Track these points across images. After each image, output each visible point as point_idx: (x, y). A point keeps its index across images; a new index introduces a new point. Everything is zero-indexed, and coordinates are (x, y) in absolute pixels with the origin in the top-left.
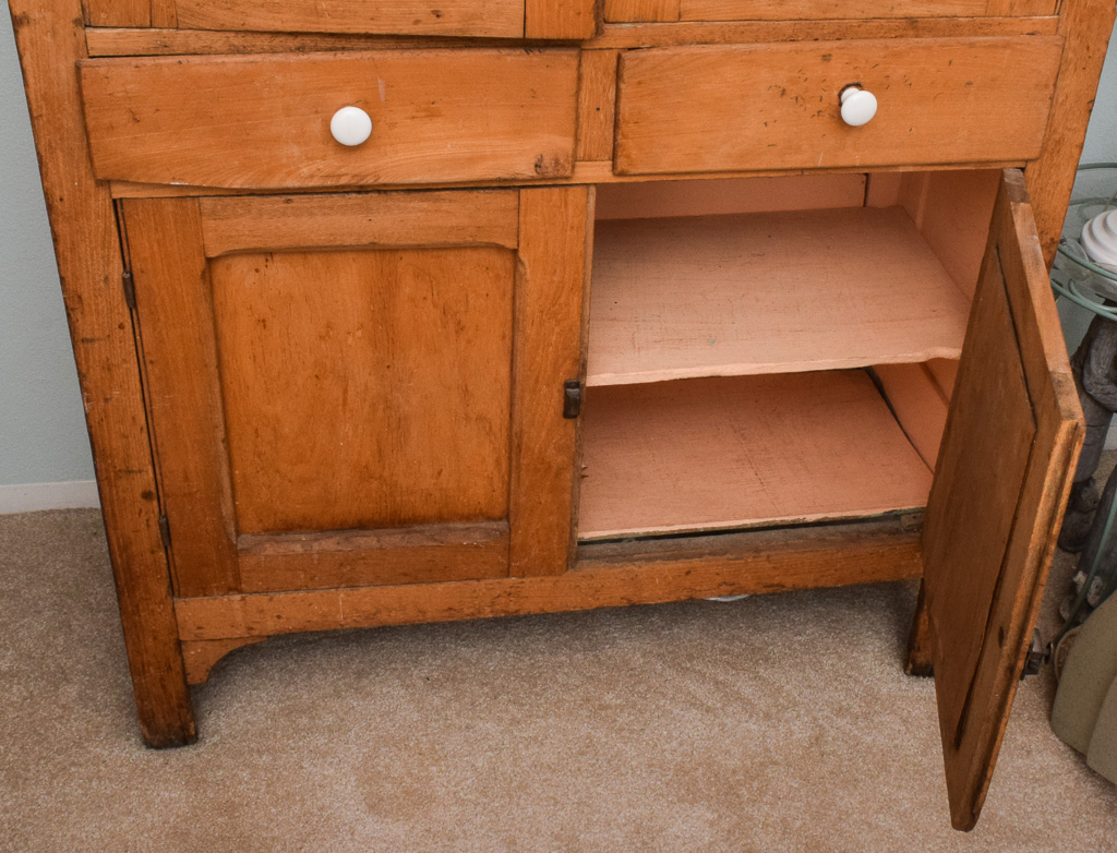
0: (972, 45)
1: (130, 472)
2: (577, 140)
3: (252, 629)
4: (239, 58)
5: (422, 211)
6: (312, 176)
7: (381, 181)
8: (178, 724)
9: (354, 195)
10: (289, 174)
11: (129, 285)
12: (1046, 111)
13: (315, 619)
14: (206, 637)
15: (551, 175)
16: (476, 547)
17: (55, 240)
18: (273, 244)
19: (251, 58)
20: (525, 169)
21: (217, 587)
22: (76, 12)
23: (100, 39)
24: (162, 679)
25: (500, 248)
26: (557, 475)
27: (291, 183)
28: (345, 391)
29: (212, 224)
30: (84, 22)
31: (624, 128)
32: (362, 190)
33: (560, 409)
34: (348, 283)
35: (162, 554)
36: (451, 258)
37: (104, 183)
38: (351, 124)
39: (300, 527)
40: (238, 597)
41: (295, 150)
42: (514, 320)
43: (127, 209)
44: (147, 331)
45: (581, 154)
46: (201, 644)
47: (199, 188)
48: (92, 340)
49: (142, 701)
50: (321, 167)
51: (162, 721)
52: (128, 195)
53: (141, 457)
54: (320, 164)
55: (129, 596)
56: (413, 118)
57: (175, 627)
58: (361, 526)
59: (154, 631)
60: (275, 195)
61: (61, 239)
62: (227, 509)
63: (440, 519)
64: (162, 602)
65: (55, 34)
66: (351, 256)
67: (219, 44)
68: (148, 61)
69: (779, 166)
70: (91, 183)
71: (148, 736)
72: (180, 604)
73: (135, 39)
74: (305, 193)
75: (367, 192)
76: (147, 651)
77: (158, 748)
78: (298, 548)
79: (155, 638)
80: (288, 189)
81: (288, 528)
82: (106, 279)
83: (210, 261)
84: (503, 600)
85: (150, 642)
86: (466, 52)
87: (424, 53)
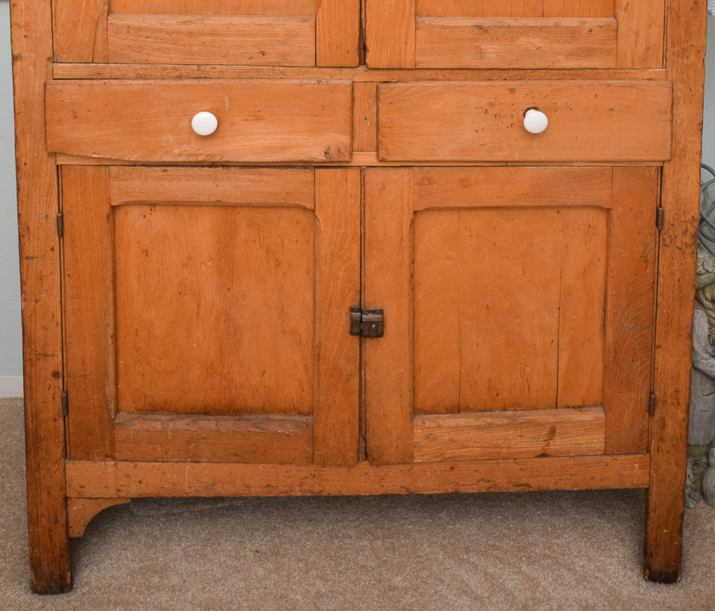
0: (609, 85)
1: (46, 355)
2: (352, 138)
3: (119, 491)
4: (141, 82)
5: (250, 181)
6: (180, 155)
7: (224, 159)
8: (58, 572)
9: (207, 169)
10: (166, 152)
11: (61, 220)
12: (669, 129)
13: (167, 486)
14: (86, 495)
15: (335, 160)
16: (288, 435)
17: (18, 190)
18: (153, 198)
19: (148, 82)
20: (317, 155)
21: (97, 453)
22: (49, 54)
23: (61, 69)
24: (50, 530)
25: (304, 209)
26: (347, 380)
27: (168, 159)
28: (199, 306)
29: (115, 183)
30: (53, 59)
31: (382, 129)
32: (213, 165)
33: (348, 328)
34: (204, 228)
35: (61, 422)
36: (272, 214)
37: (53, 154)
38: (204, 122)
39: (163, 409)
40: (112, 463)
41: (171, 138)
42: (315, 261)
43: (65, 171)
44: (68, 252)
45: (356, 146)
46: (82, 501)
47: (110, 159)
48: (32, 258)
49: (33, 548)
50: (187, 149)
51: (46, 568)
52: (66, 163)
53: (55, 347)
54: (186, 147)
55: (34, 456)
56: (246, 120)
57: (64, 486)
58: (206, 412)
59: (48, 487)
60: (157, 166)
61: (22, 191)
62: (110, 390)
63: (264, 411)
64: (57, 462)
65: (35, 65)
66: (206, 209)
67: (131, 73)
68: (86, 82)
69: (488, 159)
70: (45, 154)
71: (35, 582)
72: (69, 465)
73: (82, 69)
74: (177, 166)
75: (216, 166)
76: (42, 504)
77: (40, 593)
78: (158, 426)
79: (49, 493)
80: (166, 162)
81: (153, 409)
82: (47, 216)
83: (114, 208)
84: (309, 481)
85: (44, 496)
86: (280, 82)
87: (254, 82)
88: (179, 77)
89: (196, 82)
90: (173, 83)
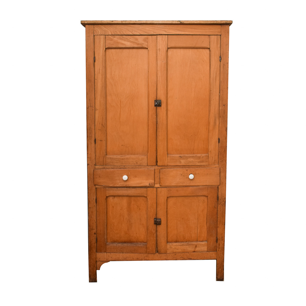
0: (207, 169)
1: (93, 229)
2: (155, 181)
3: (107, 259)
4: (113, 169)
5: (134, 191)
6: (120, 185)
7: (129, 186)
8: (94, 278)
10: (118, 184)
11: (96, 199)
12: (219, 178)
14: (101, 260)
15: (151, 186)
16: (142, 247)
17: (88, 193)
18: (115, 195)
20: (148, 185)
21: (103, 251)
22: (94, 163)
23: (97, 167)
24: (93, 268)
25: (145, 197)
26: (154, 234)
27: (118, 186)
28: (124, 219)
29: (107, 191)
30: (95, 165)
31: (161, 179)
32: (127, 187)
33: (154, 223)
34: (125, 201)
35: (96, 244)
36: (139, 198)
37: (95, 185)
38: (125, 177)
39: (116, 242)
40: (106, 253)
41: (118, 181)
42: (147, 208)
43: (97, 189)
44: (98, 207)
45: (155, 183)
46: (100, 262)
47: (106, 186)
48: (91, 208)
52: (98, 187)
53: (95, 227)
54: (121, 183)
55: (90, 251)
56: (133, 177)
57: (96, 258)
58: (125, 242)
59: (93, 258)
60: (116, 188)
62: (106, 237)
63: (137, 242)
64: (95, 253)
65: (92, 166)
66: (125, 197)
68: (102, 170)
69: (182, 185)
70: (93, 185)
71: (90, 279)
72: (97, 253)
73: (101, 167)
74: (120, 187)
78: (115, 245)
79: (93, 260)
81: (114, 242)
82: (94, 199)
83: (107, 197)
84: (146, 257)
85: (92, 261)
86: (140, 169)
87: (135, 169)
88: (120, 168)
89: (123, 169)
90: (119, 169)
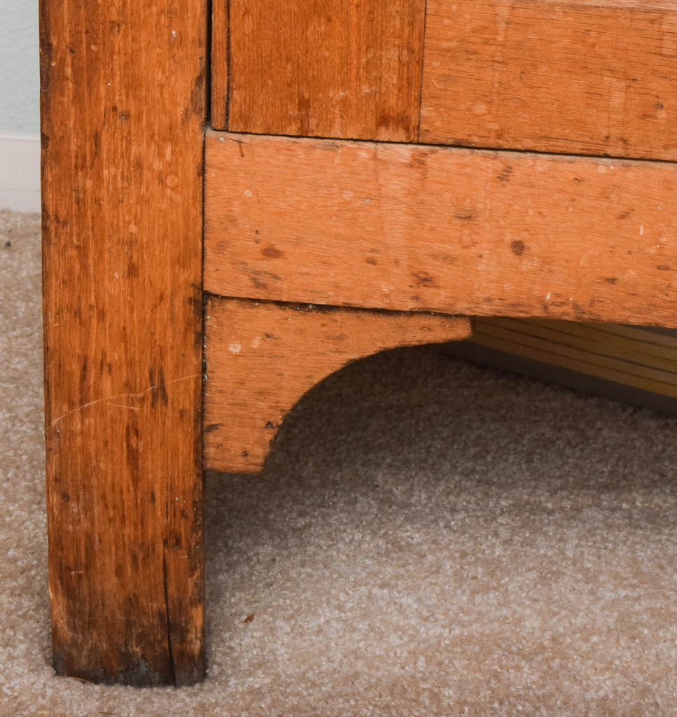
8: (157, 605)
13: (632, 273)
14: (286, 289)
21: (345, 103)
40: (405, 152)
46: (268, 317)
49: (65, 496)
51: (111, 583)
55: (78, 97)
57: (195, 245)
59: (131, 243)
64: (170, 135)
71: (66, 633)
72: (223, 147)
76: (102, 315)
77: (87, 677)
